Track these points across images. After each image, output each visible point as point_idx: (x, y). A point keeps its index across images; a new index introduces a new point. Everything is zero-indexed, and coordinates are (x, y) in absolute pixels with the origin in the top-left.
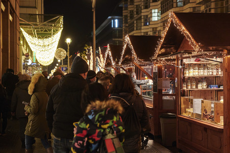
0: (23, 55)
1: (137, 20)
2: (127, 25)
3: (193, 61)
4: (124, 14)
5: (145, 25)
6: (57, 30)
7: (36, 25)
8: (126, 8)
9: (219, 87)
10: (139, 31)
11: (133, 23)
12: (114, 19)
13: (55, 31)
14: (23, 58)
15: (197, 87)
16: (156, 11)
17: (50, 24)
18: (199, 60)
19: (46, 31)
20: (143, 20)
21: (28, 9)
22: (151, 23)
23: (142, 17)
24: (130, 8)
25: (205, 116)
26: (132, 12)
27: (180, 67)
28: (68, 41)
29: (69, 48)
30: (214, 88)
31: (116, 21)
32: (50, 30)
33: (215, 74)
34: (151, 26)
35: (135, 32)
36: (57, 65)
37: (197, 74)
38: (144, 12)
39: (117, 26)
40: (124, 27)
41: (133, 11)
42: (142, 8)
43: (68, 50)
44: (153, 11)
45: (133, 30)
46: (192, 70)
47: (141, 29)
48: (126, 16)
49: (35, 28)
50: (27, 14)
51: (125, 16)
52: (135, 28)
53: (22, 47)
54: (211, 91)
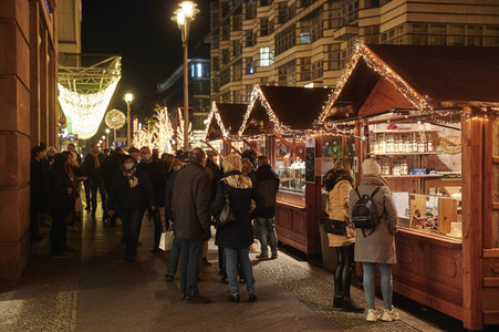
1: (234, 65)
2: (218, 73)
3: (383, 128)
4: (212, 55)
5: (248, 73)
6: (109, 80)
8: (217, 46)
9: (428, 172)
10: (238, 83)
11: (229, 69)
12: (195, 64)
13: (107, 82)
15: (391, 173)
16: (267, 50)
17: (99, 69)
18: (396, 127)
19: (91, 81)
20: (244, 66)
21: (63, 45)
22: (258, 70)
23: (244, 60)
24: (223, 45)
25: (417, 222)
26: (225, 52)
27: (364, 138)
28: (129, 97)
29: (129, 109)
30: (420, 173)
31: (199, 66)
32: (98, 80)
33: (422, 150)
34: (257, 75)
35: (230, 84)
36: (104, 137)
37: (392, 150)
38: (247, 52)
39: (200, 75)
40: (212, 77)
41: (227, 50)
42: (244, 45)
43: (128, 113)
44: (262, 50)
45: (228, 81)
46: (383, 144)
47: (240, 80)
48: (216, 59)
49: (75, 77)
51: (214, 58)
52: (232, 79)
54: (414, 179)
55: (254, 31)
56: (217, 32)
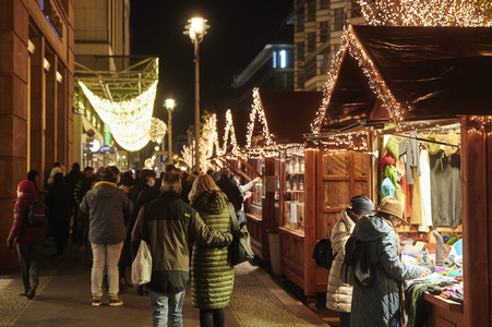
0: (84, 132)
1: (321, 53)
2: (303, 64)
4: (296, 41)
6: (148, 84)
7: (109, 75)
8: (301, 29)
11: (315, 59)
12: (278, 50)
13: (145, 86)
14: (84, 137)
17: (134, 73)
19: (127, 86)
21: (93, 46)
23: (333, 48)
24: (309, 27)
26: (312, 36)
28: (170, 104)
29: (170, 117)
31: (283, 54)
32: (135, 84)
35: (317, 78)
38: (335, 38)
39: (283, 64)
40: (296, 69)
41: (327, 22)
42: (333, 28)
43: (169, 122)
45: (314, 75)
48: (301, 45)
49: (107, 82)
50: (90, 56)
51: (299, 44)
52: (318, 71)
53: (83, 117)
55: (345, 10)
56: (301, 11)
